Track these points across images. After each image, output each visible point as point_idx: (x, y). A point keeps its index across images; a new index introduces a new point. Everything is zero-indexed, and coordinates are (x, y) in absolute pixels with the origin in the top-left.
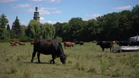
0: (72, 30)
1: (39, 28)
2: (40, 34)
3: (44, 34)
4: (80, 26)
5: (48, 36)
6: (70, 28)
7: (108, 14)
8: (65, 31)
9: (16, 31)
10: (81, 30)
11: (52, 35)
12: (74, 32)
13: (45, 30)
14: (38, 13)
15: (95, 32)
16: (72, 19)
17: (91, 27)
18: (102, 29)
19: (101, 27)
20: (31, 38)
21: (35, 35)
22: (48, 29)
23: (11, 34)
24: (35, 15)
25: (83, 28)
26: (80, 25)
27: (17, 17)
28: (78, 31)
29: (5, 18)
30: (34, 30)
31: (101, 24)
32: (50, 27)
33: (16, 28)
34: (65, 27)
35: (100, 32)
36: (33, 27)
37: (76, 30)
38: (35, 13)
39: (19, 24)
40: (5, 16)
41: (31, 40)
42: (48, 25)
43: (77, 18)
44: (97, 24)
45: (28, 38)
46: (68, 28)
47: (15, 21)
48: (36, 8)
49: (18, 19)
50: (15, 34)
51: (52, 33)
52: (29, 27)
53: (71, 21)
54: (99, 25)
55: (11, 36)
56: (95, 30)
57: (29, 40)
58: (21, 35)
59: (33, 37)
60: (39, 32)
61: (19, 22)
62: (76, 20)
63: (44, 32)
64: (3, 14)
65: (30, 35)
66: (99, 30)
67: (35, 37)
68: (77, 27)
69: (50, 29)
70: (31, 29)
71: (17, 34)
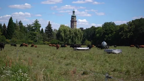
0: (105, 34)
1: (68, 33)
2: (69, 38)
3: (73, 38)
4: (112, 31)
5: (77, 39)
6: (103, 32)
7: (136, 20)
8: (97, 35)
9: (49, 34)
10: (112, 34)
11: (80, 39)
12: (106, 36)
13: (74, 34)
14: (75, 16)
15: (125, 36)
16: (105, 23)
17: (122, 32)
18: (132, 33)
19: (130, 32)
20: (61, 41)
21: (65, 39)
22: (76, 33)
23: (44, 37)
24: (72, 19)
25: (115, 32)
26: (112, 29)
27: (49, 22)
28: (110, 35)
29: (38, 23)
30: (64, 34)
31: (130, 29)
32: (78, 32)
33: (48, 32)
34: (98, 31)
35: (129, 36)
36: (63, 32)
37: (108, 35)
38: (72, 16)
39: (51, 29)
40: (38, 22)
41: (61, 43)
42: (76, 30)
43: (110, 23)
44: (127, 29)
45: (58, 41)
46: (100, 32)
47: (47, 26)
48: (74, 12)
49: (50, 23)
50: (47, 37)
51: (79, 37)
52: (59, 31)
53: (104, 25)
54: (129, 29)
55: (44, 39)
56: (125, 34)
57: (58, 43)
58: (52, 39)
59: (62, 40)
60: (68, 36)
61: (51, 26)
62: (109, 24)
63: (73, 36)
64: (37, 20)
65: (60, 39)
66: (129, 34)
67: (64, 40)
68: (109, 31)
69: (78, 33)
70: (61, 33)
71: (49, 38)
